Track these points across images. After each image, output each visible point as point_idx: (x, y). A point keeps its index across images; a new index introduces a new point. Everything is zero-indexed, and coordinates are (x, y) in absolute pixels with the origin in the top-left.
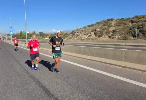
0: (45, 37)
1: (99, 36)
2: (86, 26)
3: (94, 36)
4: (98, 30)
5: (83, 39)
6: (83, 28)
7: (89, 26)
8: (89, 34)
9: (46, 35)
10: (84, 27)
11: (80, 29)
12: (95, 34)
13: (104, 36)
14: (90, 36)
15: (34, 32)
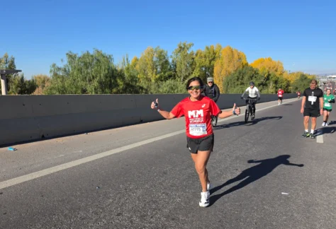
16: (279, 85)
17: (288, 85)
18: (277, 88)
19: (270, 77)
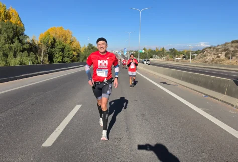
0: (177, 56)
1: (229, 59)
2: (230, 42)
3: (224, 57)
4: (232, 49)
5: (207, 60)
6: (222, 45)
7: (233, 42)
8: (220, 55)
9: (179, 54)
10: (225, 43)
11: (218, 46)
12: (226, 55)
13: (234, 58)
14: (219, 57)
15: (163, 49)
16: (66, 54)
17: (78, 56)
18: (64, 57)
19: (56, 44)
